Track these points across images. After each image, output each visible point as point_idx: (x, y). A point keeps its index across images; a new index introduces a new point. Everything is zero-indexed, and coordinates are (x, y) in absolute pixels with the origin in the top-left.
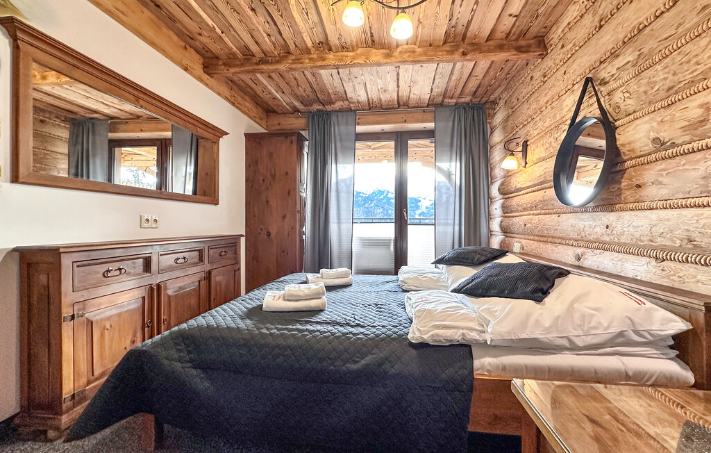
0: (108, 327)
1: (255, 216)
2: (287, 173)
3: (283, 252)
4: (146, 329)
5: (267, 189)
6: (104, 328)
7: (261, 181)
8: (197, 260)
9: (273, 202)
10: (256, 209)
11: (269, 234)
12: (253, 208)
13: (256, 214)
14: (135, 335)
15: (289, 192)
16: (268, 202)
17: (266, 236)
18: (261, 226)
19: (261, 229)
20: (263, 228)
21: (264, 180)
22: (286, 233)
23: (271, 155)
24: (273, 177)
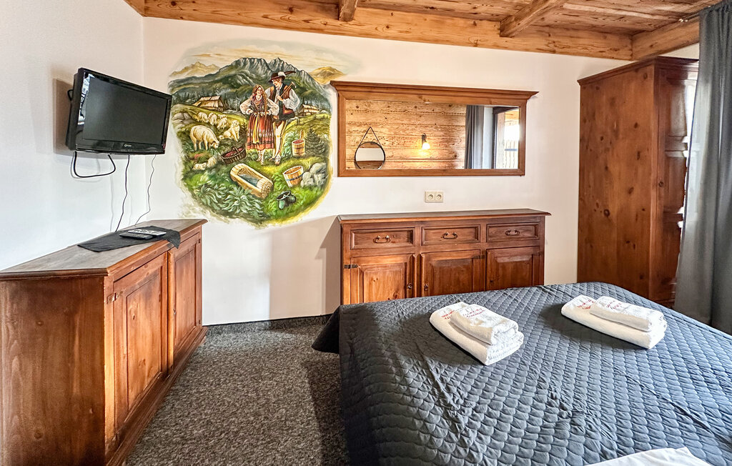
0: (375, 279)
1: (590, 187)
2: (636, 125)
3: (628, 242)
4: (408, 290)
5: (607, 150)
6: (372, 279)
7: (599, 139)
8: (471, 238)
9: (615, 168)
10: (591, 177)
11: (607, 213)
12: (588, 176)
13: (592, 184)
14: (397, 291)
15: (639, 153)
16: (606, 168)
17: (603, 215)
18: (597, 201)
19: (597, 204)
20: (600, 204)
21: (602, 138)
22: (633, 215)
23: (612, 102)
24: (616, 132)
